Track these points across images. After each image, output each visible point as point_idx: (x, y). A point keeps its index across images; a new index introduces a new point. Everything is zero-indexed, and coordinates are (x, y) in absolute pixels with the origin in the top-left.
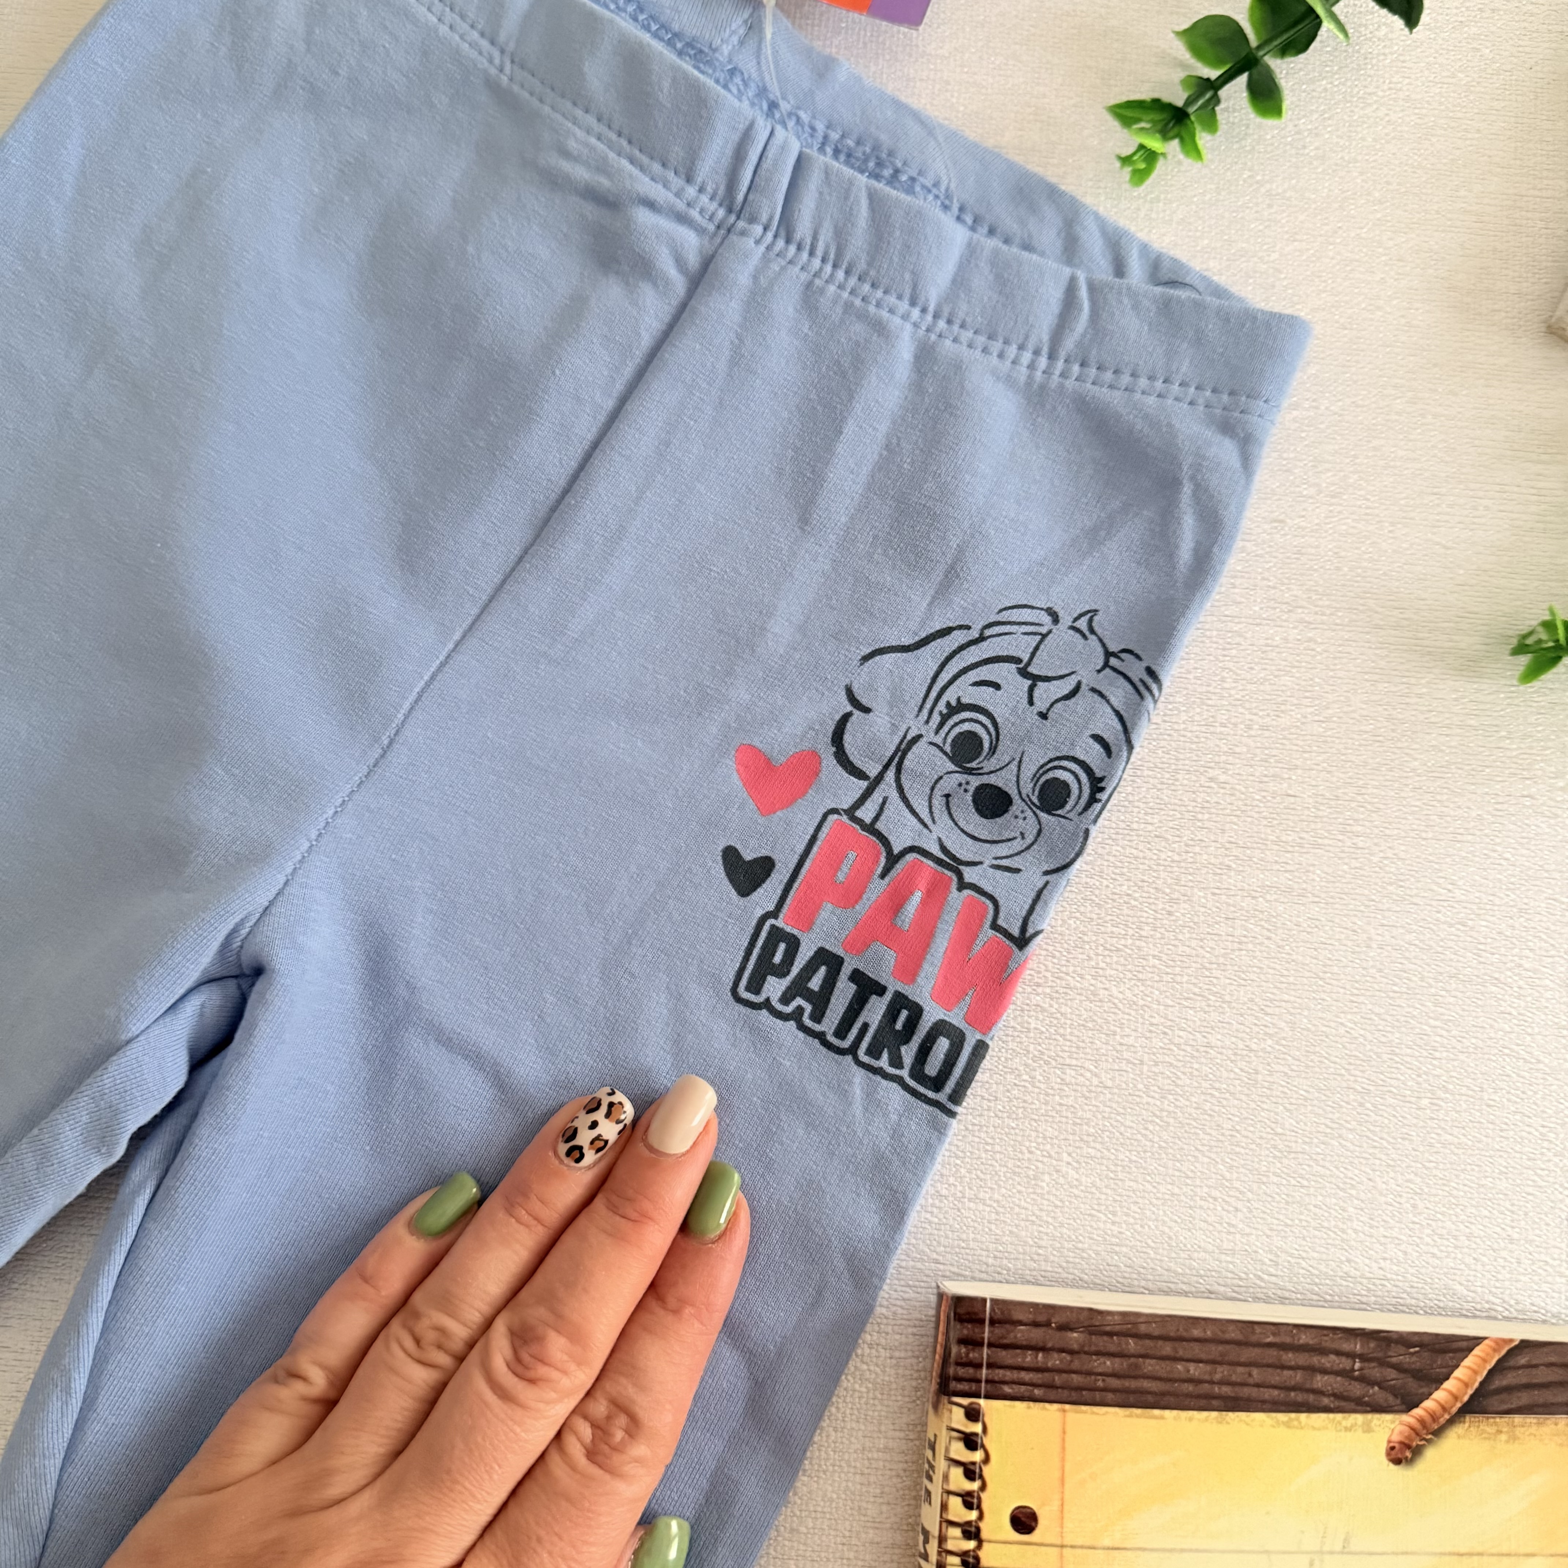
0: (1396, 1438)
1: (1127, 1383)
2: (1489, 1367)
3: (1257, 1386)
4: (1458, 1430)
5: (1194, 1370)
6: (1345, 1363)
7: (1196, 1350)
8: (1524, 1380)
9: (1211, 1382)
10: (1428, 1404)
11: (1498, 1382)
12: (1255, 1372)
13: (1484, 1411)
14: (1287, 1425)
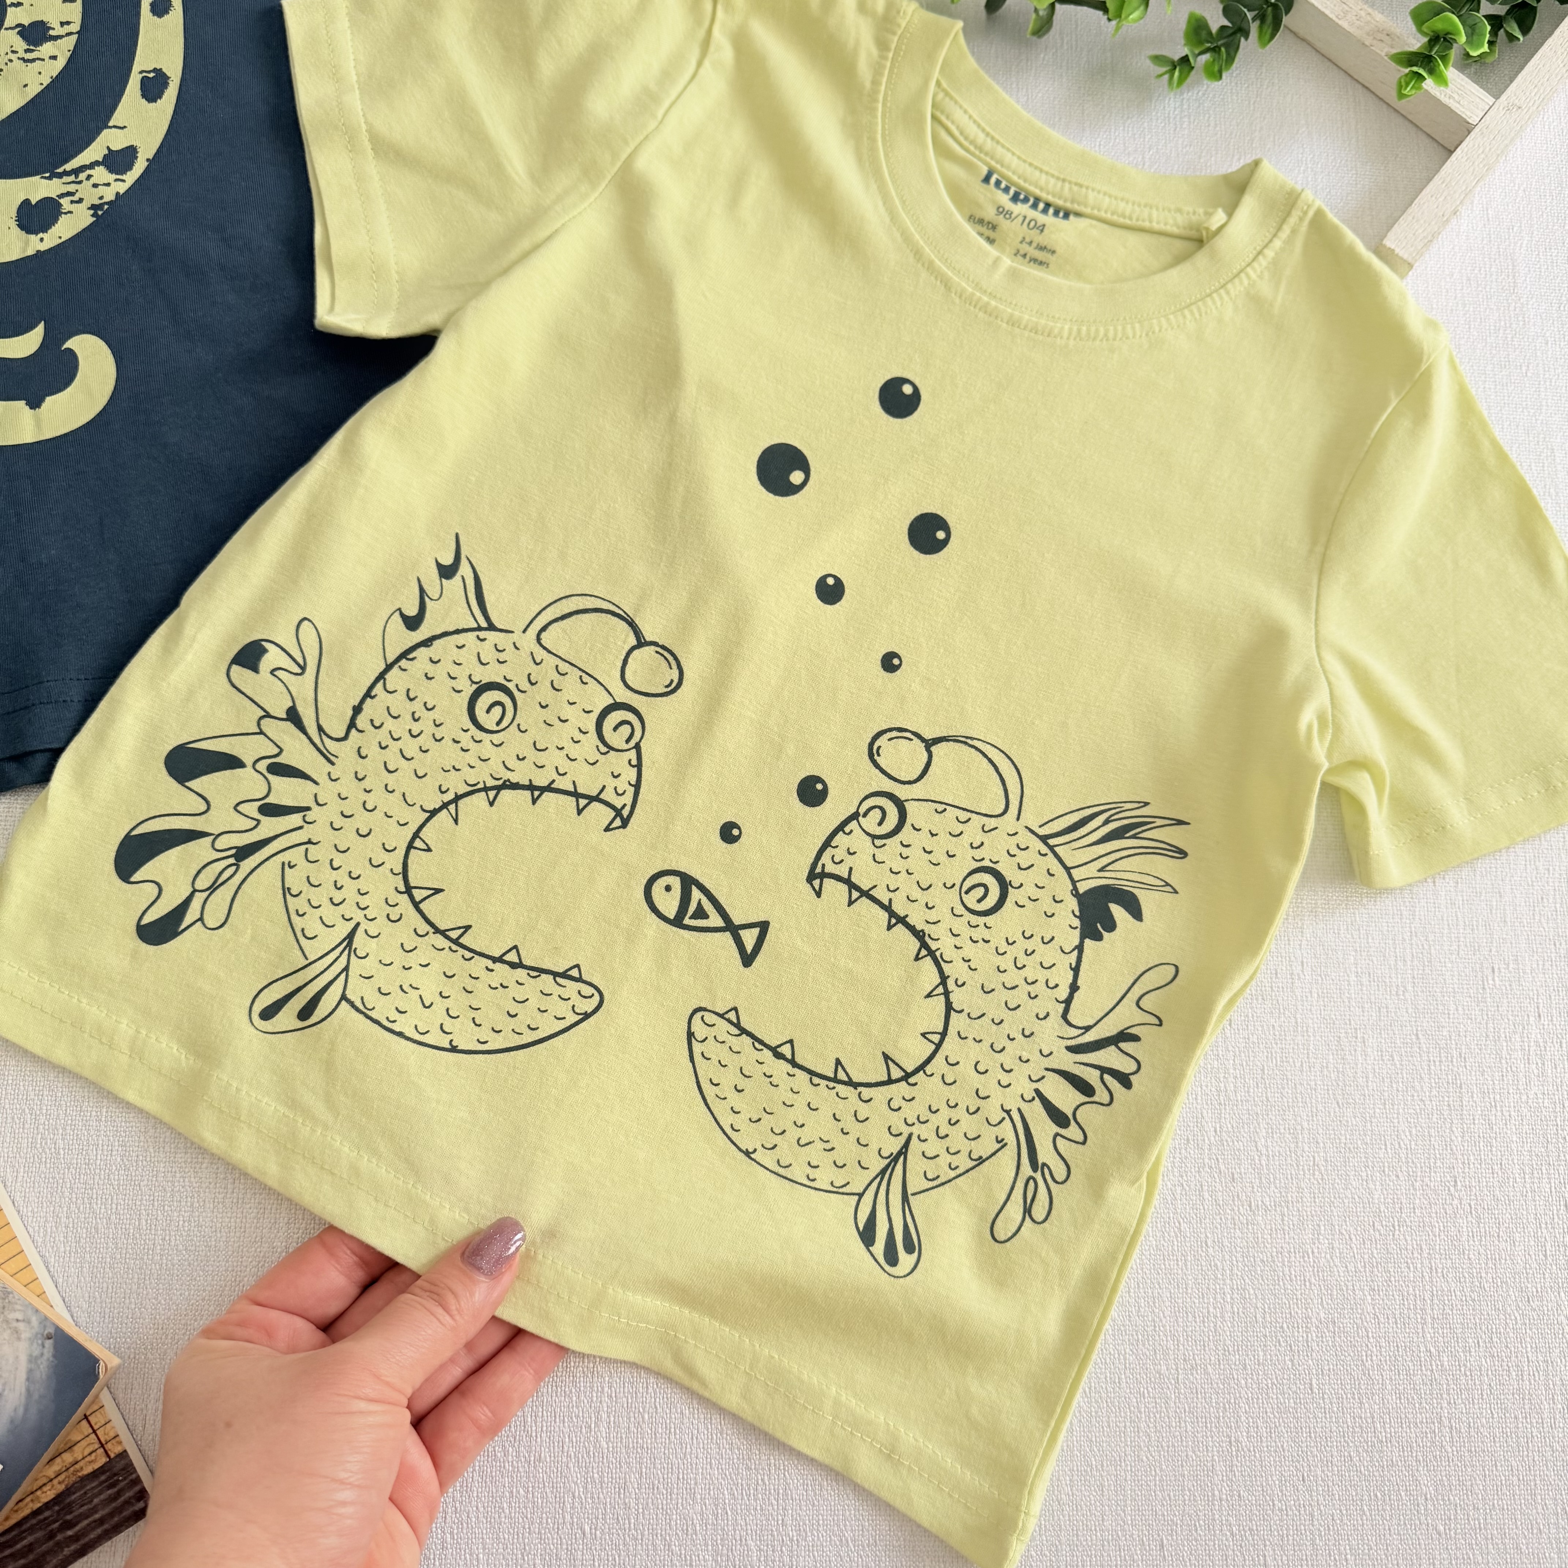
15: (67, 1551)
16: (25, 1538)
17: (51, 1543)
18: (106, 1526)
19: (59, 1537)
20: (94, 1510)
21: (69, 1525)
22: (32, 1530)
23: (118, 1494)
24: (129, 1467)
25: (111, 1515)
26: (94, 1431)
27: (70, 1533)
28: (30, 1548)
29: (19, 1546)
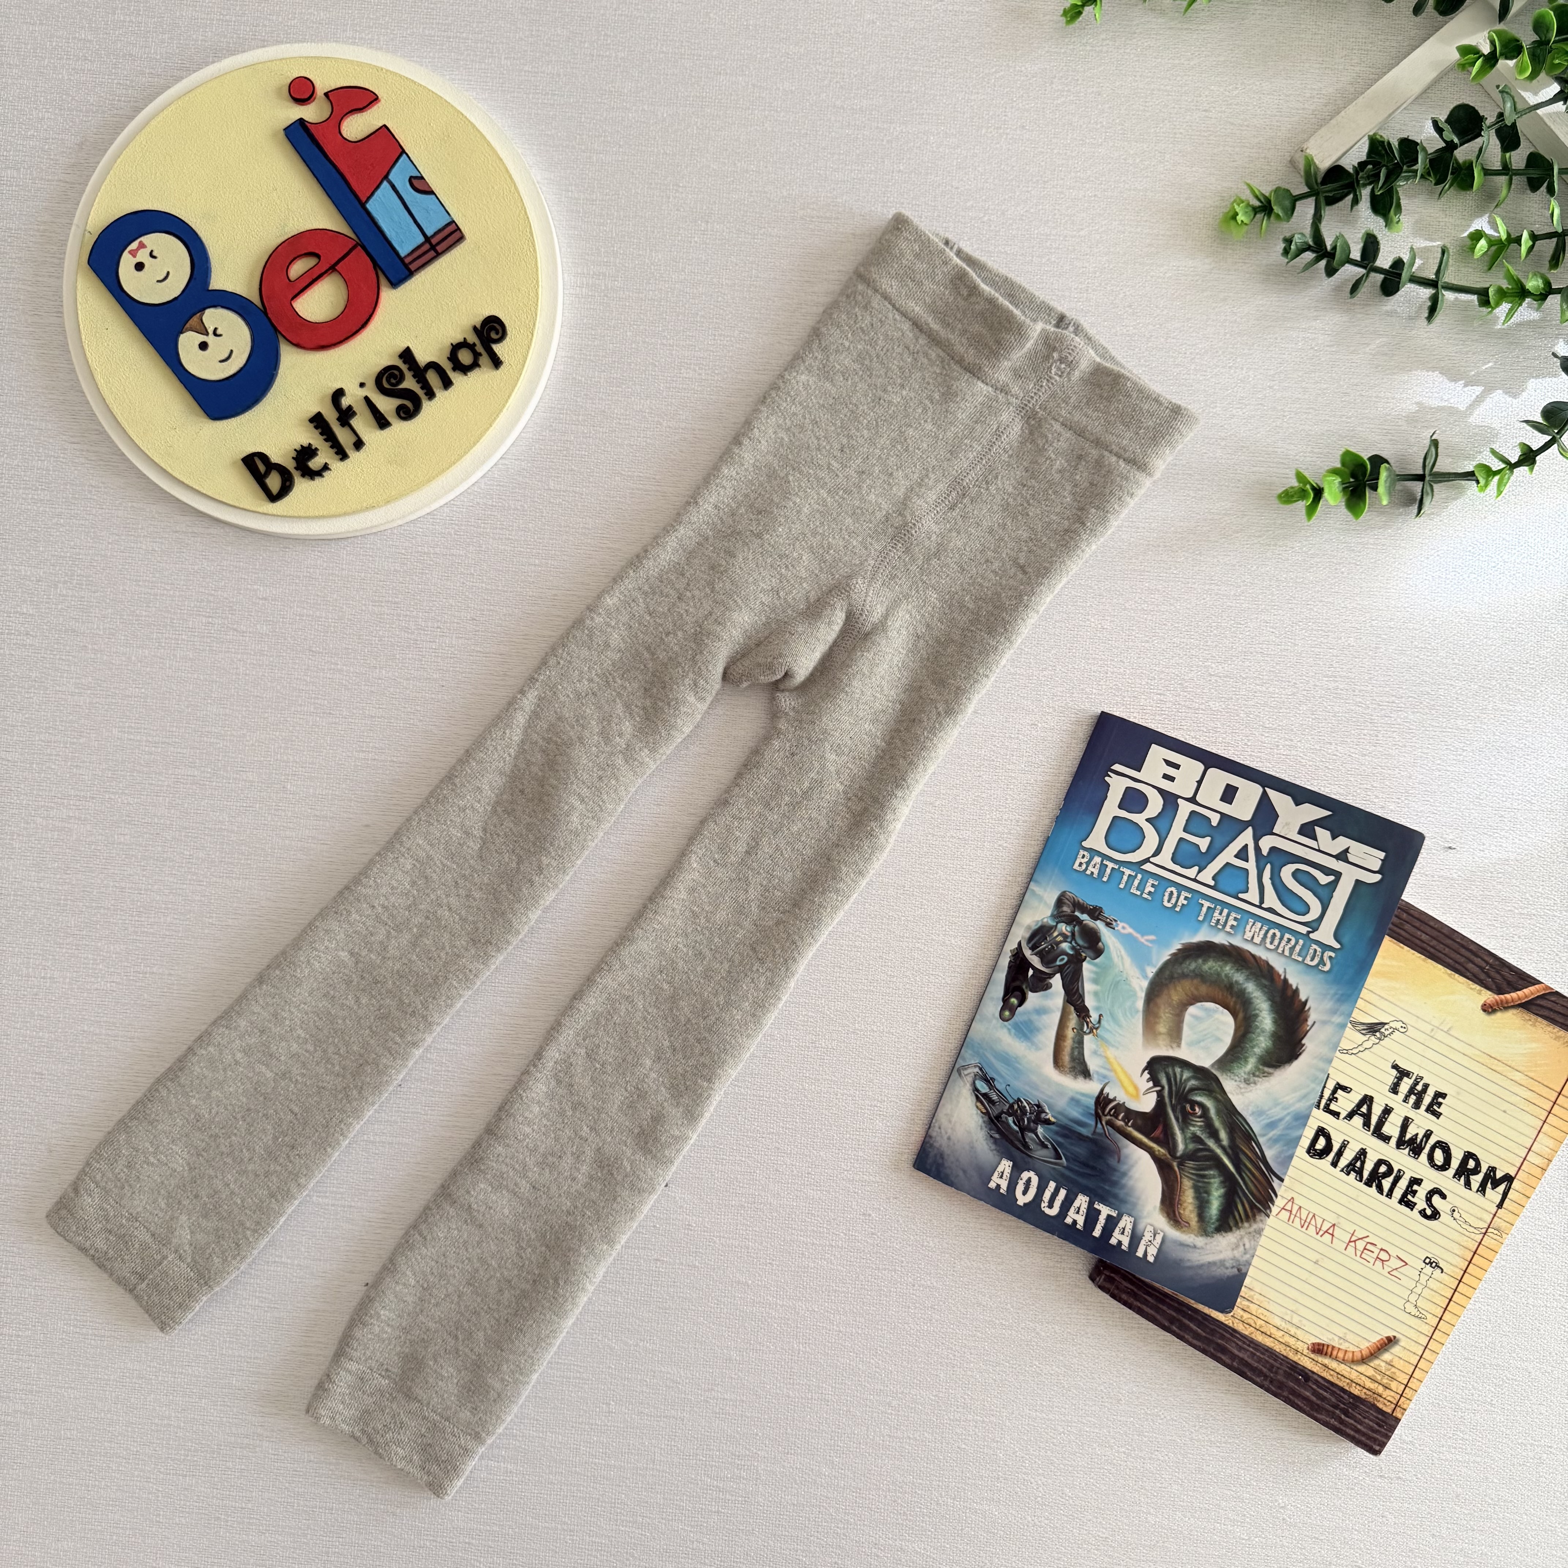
0: (1488, 1002)
1: (1395, 929)
2: (1539, 994)
3: (1445, 954)
4: (1514, 1011)
5: (1424, 937)
6: (1483, 964)
7: (1428, 930)
8: (1549, 1006)
9: (1428, 944)
10: (1508, 996)
11: (1538, 1002)
12: (1447, 949)
13: (1528, 1010)
14: (1450, 975)
15: (1332, 1421)
16: (1326, 1391)
17: (1332, 1409)
18: (1357, 1436)
19: (1338, 1412)
20: (1361, 1423)
21: (1346, 1414)
22: (1333, 1393)
23: (1376, 1432)
24: (1392, 1429)
25: (1364, 1434)
26: (1401, 1395)
27: (1343, 1417)
28: (1323, 1399)
29: (1321, 1391)
